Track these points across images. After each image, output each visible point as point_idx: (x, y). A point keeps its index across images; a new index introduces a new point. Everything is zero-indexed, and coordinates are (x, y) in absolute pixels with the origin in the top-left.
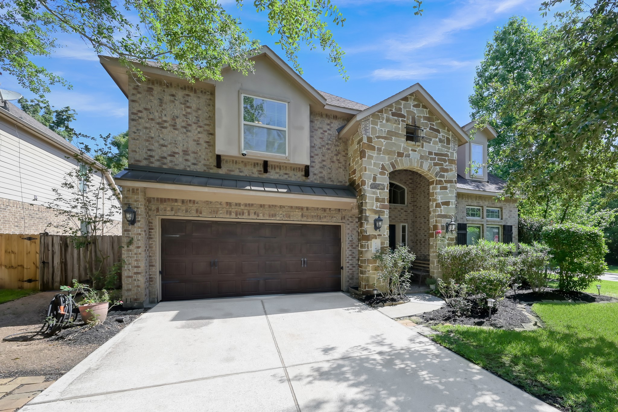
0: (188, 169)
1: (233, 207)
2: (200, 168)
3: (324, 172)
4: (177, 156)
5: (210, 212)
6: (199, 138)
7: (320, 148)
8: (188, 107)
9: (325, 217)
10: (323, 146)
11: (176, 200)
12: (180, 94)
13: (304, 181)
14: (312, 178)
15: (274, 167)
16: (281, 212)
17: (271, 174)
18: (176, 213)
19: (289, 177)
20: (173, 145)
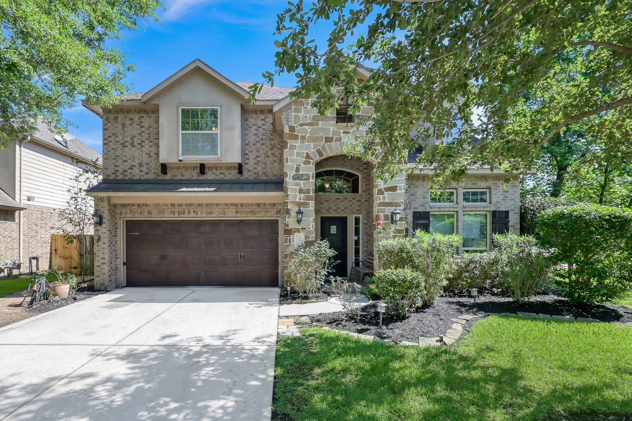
0: (142, 178)
1: (176, 207)
2: (151, 176)
3: (258, 168)
4: (134, 168)
5: (159, 213)
6: (150, 151)
7: (254, 144)
8: (142, 127)
9: (259, 212)
10: (257, 142)
11: (134, 205)
12: (136, 117)
13: (239, 179)
14: (246, 175)
15: (211, 168)
16: (217, 210)
17: (208, 175)
18: (133, 215)
19: (224, 176)
20: (132, 160)
